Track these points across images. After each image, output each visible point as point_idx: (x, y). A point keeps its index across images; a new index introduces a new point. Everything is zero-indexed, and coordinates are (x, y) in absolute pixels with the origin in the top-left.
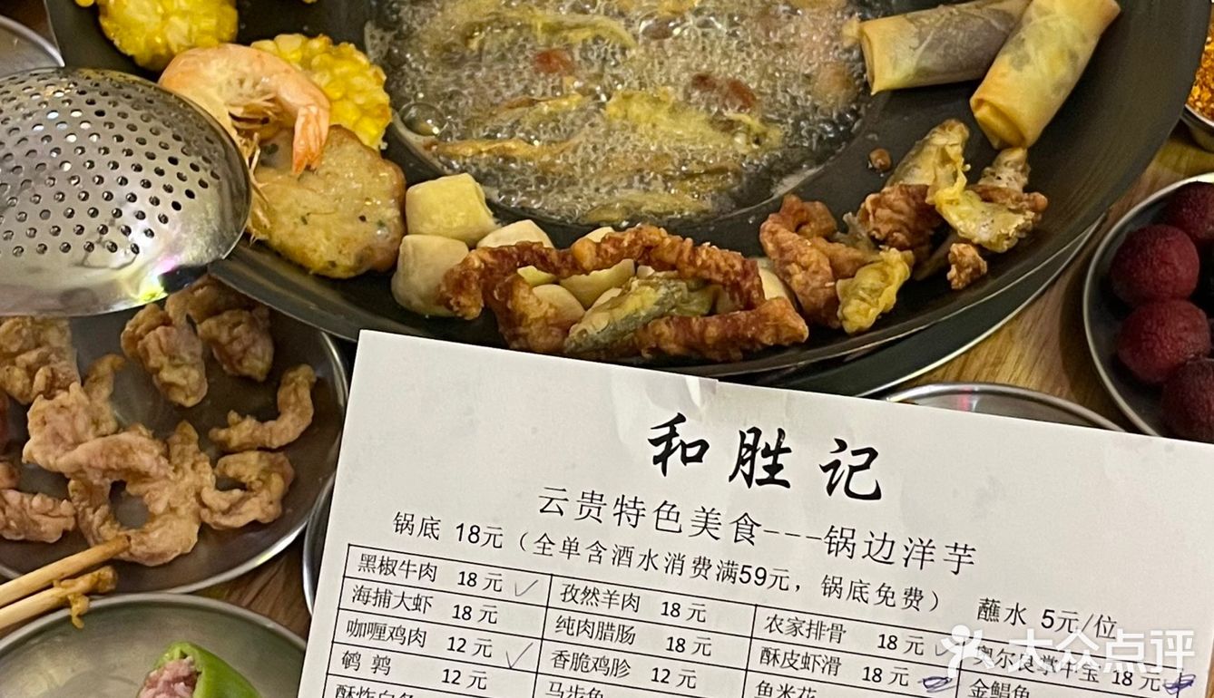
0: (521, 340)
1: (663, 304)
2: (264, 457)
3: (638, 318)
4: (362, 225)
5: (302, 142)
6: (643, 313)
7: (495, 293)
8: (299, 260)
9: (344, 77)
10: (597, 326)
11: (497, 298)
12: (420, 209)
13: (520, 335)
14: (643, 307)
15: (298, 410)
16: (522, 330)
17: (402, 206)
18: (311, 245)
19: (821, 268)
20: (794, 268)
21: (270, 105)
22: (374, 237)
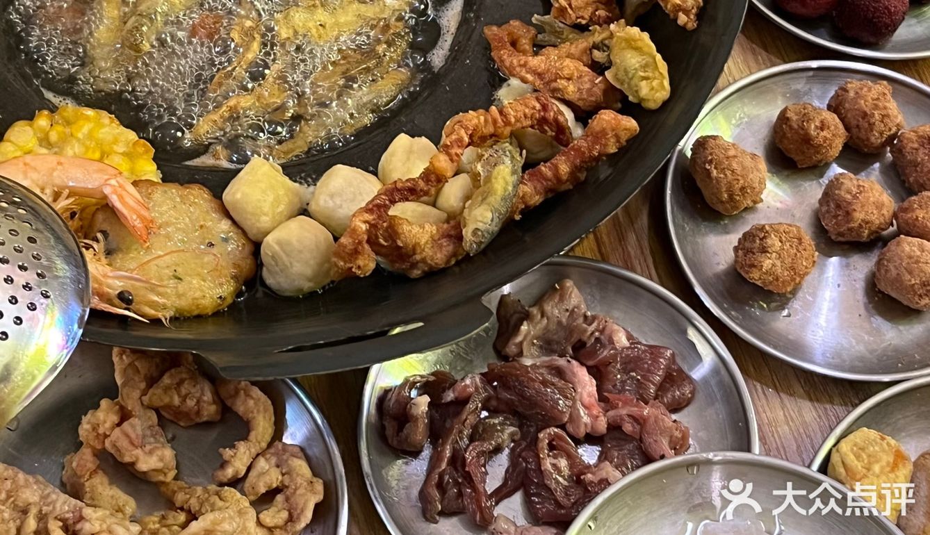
0: (421, 265)
1: (516, 170)
2: (268, 456)
3: (510, 194)
4: (215, 250)
5: (135, 217)
6: (510, 188)
7: (382, 241)
8: (196, 313)
9: (90, 136)
10: (485, 220)
11: (386, 244)
12: (250, 209)
13: (417, 262)
14: (507, 183)
15: (261, 408)
16: (418, 257)
17: (227, 214)
18: (198, 294)
19: (581, 72)
20: (561, 83)
21: (71, 200)
22: (229, 254)
